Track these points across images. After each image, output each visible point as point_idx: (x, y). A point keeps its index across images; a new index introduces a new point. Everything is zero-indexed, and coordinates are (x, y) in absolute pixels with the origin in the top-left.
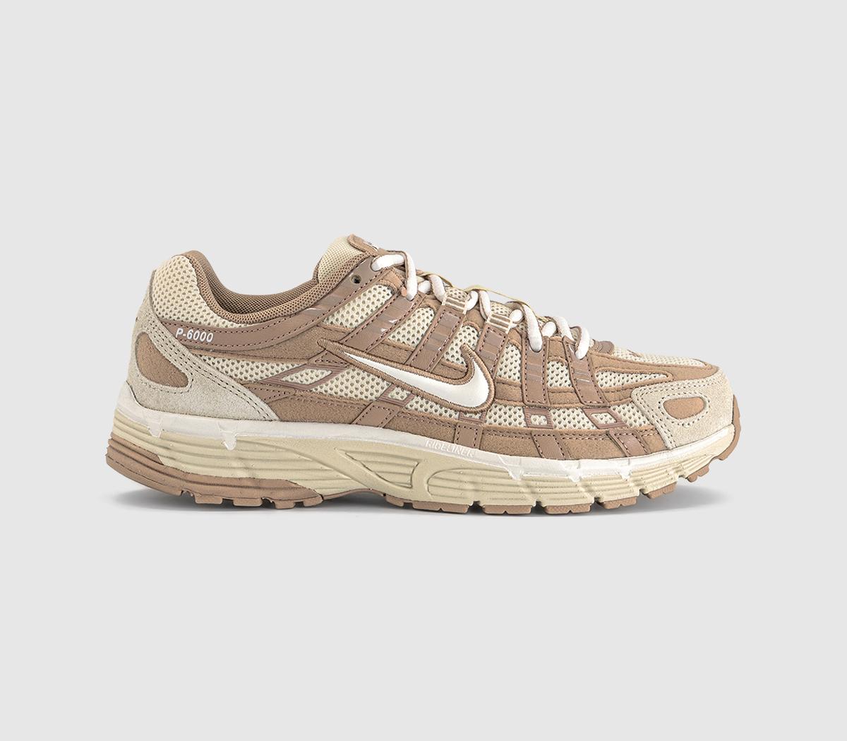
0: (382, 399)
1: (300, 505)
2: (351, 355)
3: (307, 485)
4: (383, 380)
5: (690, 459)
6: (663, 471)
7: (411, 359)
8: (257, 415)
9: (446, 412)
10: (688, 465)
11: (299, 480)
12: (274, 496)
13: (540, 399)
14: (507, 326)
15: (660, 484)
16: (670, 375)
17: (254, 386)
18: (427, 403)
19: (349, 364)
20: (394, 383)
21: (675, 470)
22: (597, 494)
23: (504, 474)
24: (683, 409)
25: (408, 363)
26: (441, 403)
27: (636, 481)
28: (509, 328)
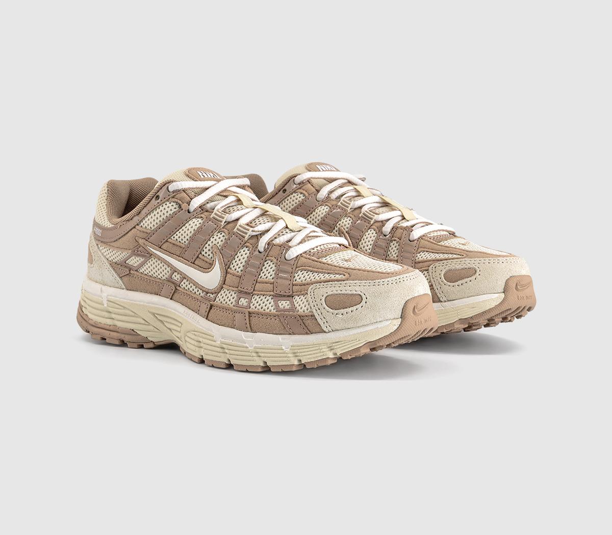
0: (170, 280)
1: (141, 347)
2: (151, 249)
3: (144, 334)
4: (169, 266)
5: (342, 341)
6: (317, 348)
7: (181, 253)
8: (117, 285)
9: (198, 291)
10: (340, 346)
11: (139, 330)
12: (126, 338)
13: (248, 287)
14: (246, 233)
15: (314, 358)
16: (347, 275)
17: (115, 265)
18: (189, 284)
19: (151, 255)
20: (175, 270)
21: (329, 349)
22: (265, 360)
23: (211, 337)
24: (339, 303)
25: (180, 257)
26: (196, 284)
27: (295, 353)
28: (248, 234)
